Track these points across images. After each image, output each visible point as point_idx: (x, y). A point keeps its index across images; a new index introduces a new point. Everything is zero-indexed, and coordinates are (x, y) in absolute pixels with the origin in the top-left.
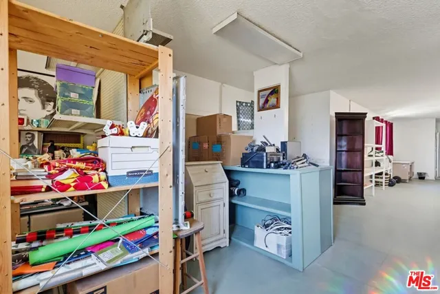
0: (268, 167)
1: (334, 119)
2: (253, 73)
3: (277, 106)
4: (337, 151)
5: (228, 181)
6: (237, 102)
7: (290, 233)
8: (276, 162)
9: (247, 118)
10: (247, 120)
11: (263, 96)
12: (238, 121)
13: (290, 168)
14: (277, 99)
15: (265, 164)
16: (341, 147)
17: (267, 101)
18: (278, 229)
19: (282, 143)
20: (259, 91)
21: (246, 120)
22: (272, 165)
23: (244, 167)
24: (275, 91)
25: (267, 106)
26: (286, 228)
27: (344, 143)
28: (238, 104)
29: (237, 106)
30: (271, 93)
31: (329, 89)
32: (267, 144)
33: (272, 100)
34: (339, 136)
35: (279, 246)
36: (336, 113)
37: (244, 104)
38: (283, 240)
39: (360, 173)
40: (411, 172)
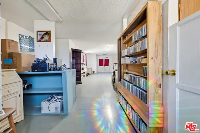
0: (50, 70)
1: (71, 51)
2: (33, 20)
3: (49, 41)
4: (72, 64)
5: (22, 81)
6: (19, 34)
7: (62, 100)
8: (53, 68)
9: (27, 45)
10: (27, 46)
11: (40, 35)
12: (21, 46)
13: (61, 70)
14: (49, 37)
15: (48, 69)
16: (73, 62)
17: (42, 38)
18: (55, 100)
19: (54, 59)
20: (37, 32)
21: (25, 46)
22: (52, 69)
23: (34, 71)
24: (48, 33)
25: (43, 40)
26: (59, 99)
27: (74, 61)
28: (20, 36)
29: (19, 37)
30: (46, 34)
31: (69, 39)
32: (47, 59)
33: (46, 38)
34: (73, 58)
35: (56, 108)
36: (72, 49)
37: (24, 37)
38: (58, 104)
39: (80, 72)
40: (91, 72)
